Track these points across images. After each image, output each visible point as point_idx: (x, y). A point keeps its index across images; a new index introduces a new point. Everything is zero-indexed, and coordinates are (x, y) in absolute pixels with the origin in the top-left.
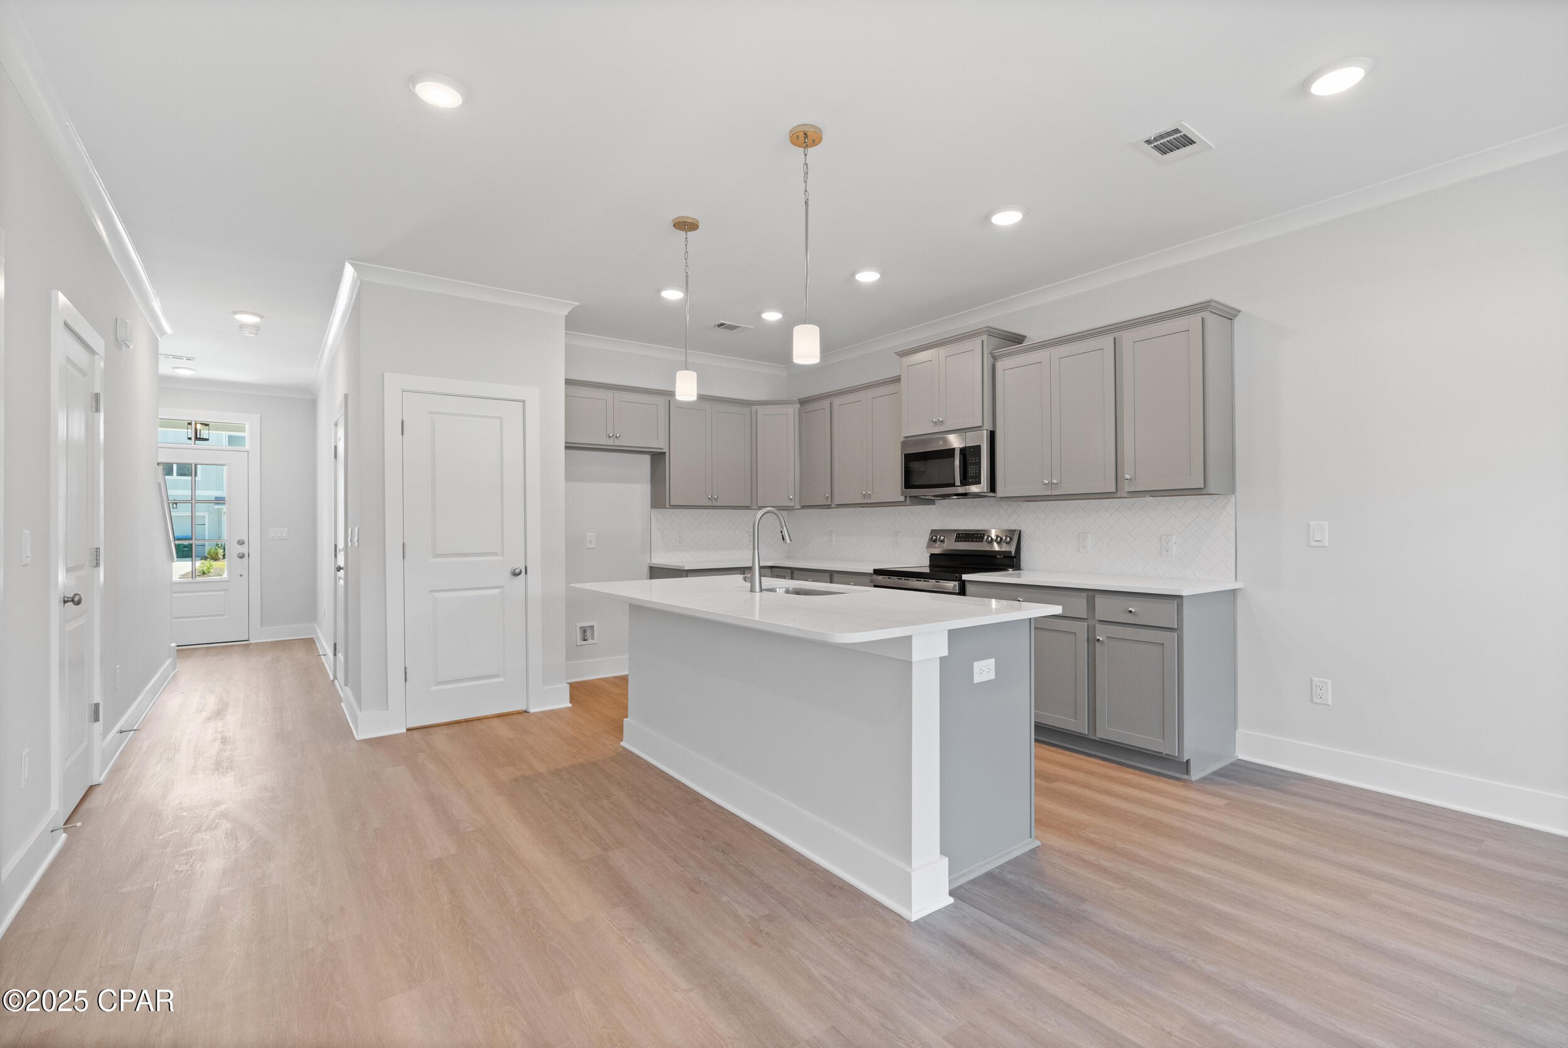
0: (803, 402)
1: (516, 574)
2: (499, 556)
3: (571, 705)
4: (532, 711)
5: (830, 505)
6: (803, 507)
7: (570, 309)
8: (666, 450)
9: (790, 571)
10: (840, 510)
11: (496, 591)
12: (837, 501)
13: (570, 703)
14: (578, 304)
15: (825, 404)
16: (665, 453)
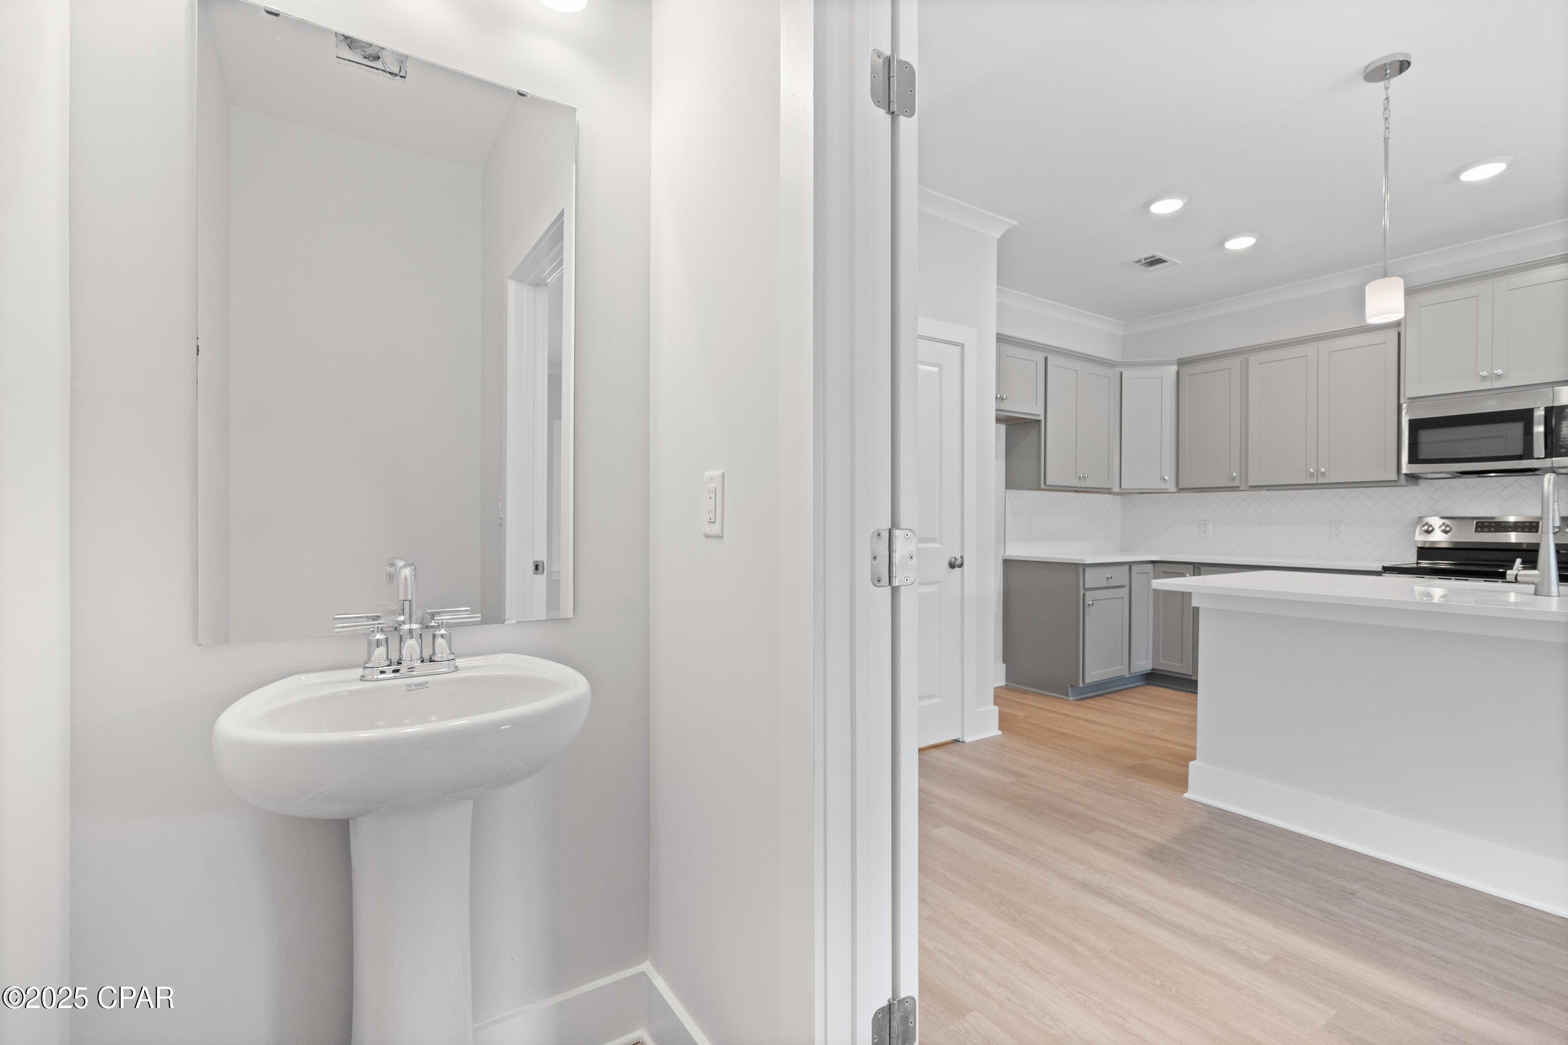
0: (1182, 363)
1: (952, 566)
2: (936, 542)
3: (1000, 732)
4: (968, 739)
5: (1238, 487)
6: (1181, 490)
7: (1003, 232)
8: (1042, 418)
9: (1192, 567)
10: (1255, 494)
11: (933, 588)
12: (1252, 482)
13: (1000, 729)
14: (1016, 223)
15: (1235, 363)
16: (1039, 421)
